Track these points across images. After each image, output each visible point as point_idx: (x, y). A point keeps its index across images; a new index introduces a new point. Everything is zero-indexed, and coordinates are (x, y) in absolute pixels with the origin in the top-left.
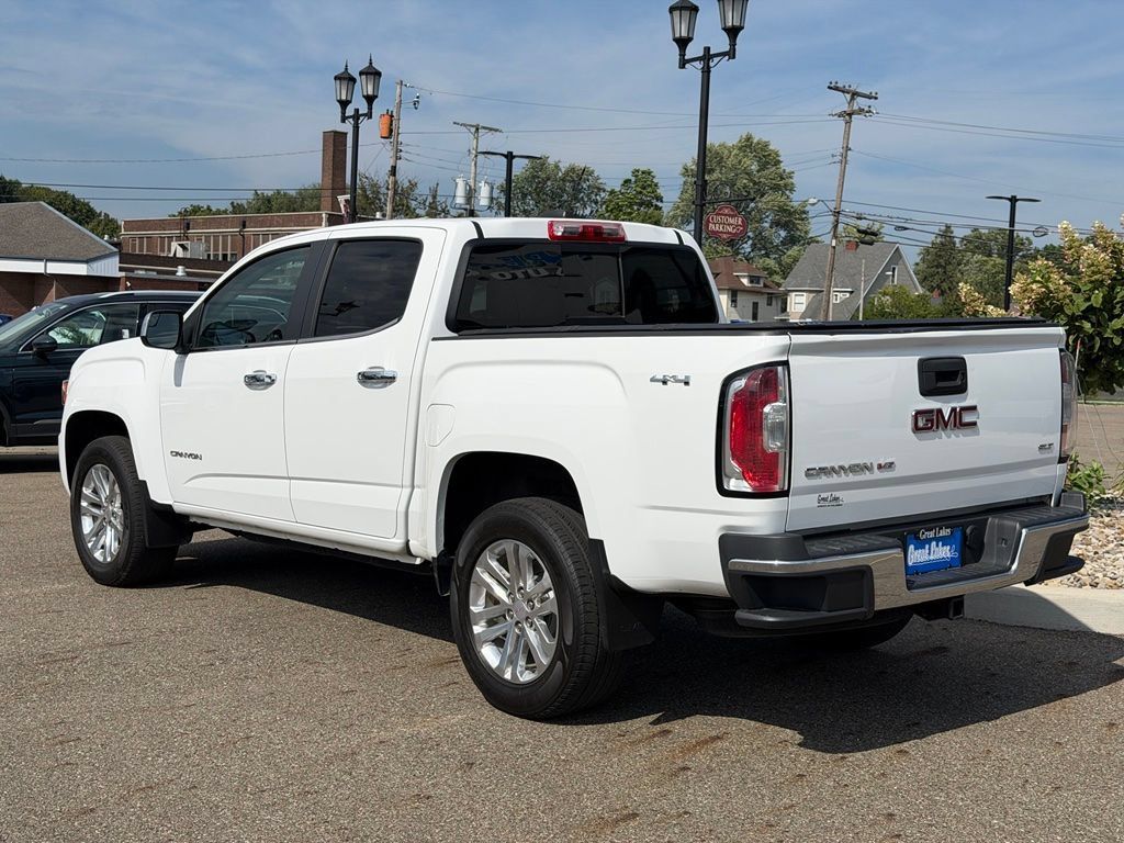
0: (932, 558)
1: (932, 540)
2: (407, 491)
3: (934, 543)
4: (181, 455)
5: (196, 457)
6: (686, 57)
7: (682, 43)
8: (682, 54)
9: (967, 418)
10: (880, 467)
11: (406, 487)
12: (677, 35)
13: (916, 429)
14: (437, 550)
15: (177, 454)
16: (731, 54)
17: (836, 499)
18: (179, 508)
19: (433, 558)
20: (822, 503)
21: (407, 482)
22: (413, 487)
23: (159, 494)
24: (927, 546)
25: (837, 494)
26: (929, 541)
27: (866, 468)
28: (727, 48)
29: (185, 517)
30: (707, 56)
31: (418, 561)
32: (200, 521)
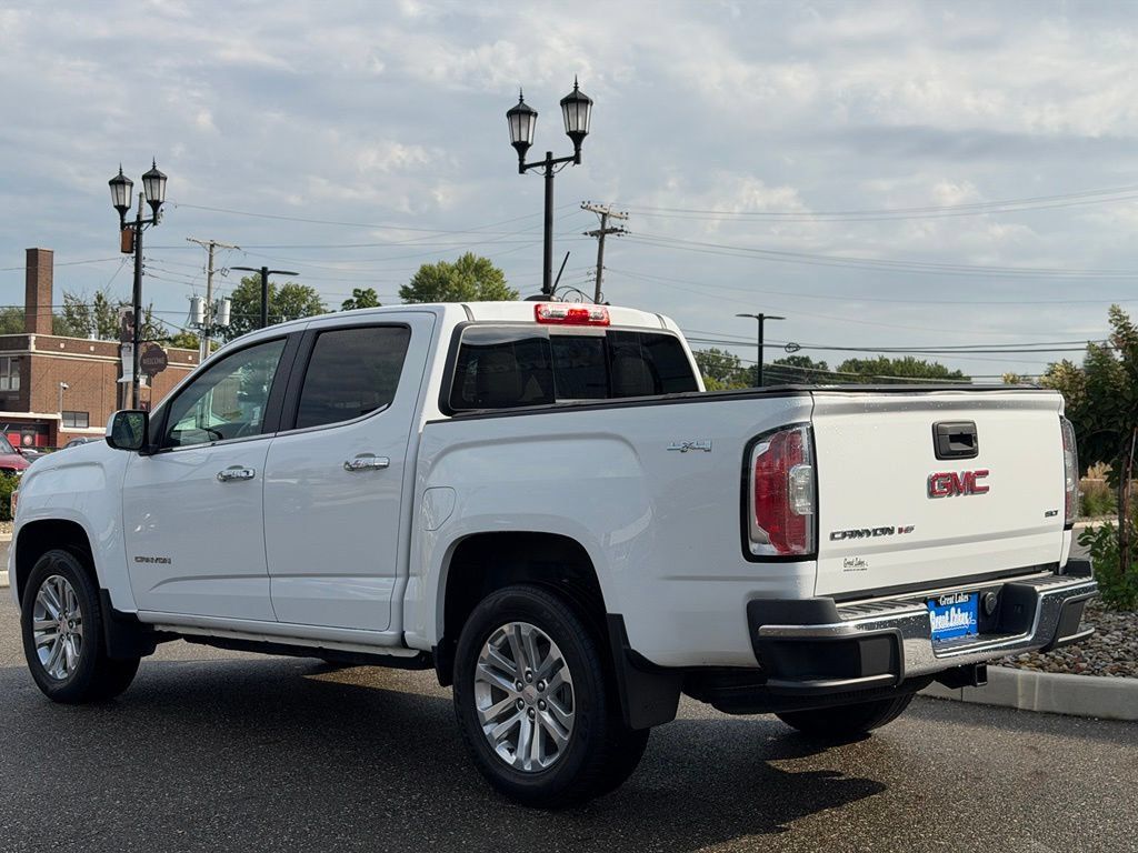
0: (952, 625)
1: (952, 605)
2: (400, 580)
3: (953, 609)
4: (147, 560)
5: (164, 561)
6: (526, 163)
7: (522, 147)
8: (522, 159)
9: (980, 483)
10: (900, 530)
11: (400, 576)
12: (517, 139)
13: (932, 493)
14: (437, 637)
15: (143, 559)
16: (576, 159)
17: (861, 563)
18: (144, 616)
19: (433, 647)
20: (848, 567)
21: (401, 569)
22: (408, 576)
23: (123, 602)
24: (947, 613)
25: (861, 558)
26: (948, 607)
27: (890, 531)
28: (573, 153)
29: (150, 625)
30: (549, 162)
31: (414, 654)
32: (166, 629)
